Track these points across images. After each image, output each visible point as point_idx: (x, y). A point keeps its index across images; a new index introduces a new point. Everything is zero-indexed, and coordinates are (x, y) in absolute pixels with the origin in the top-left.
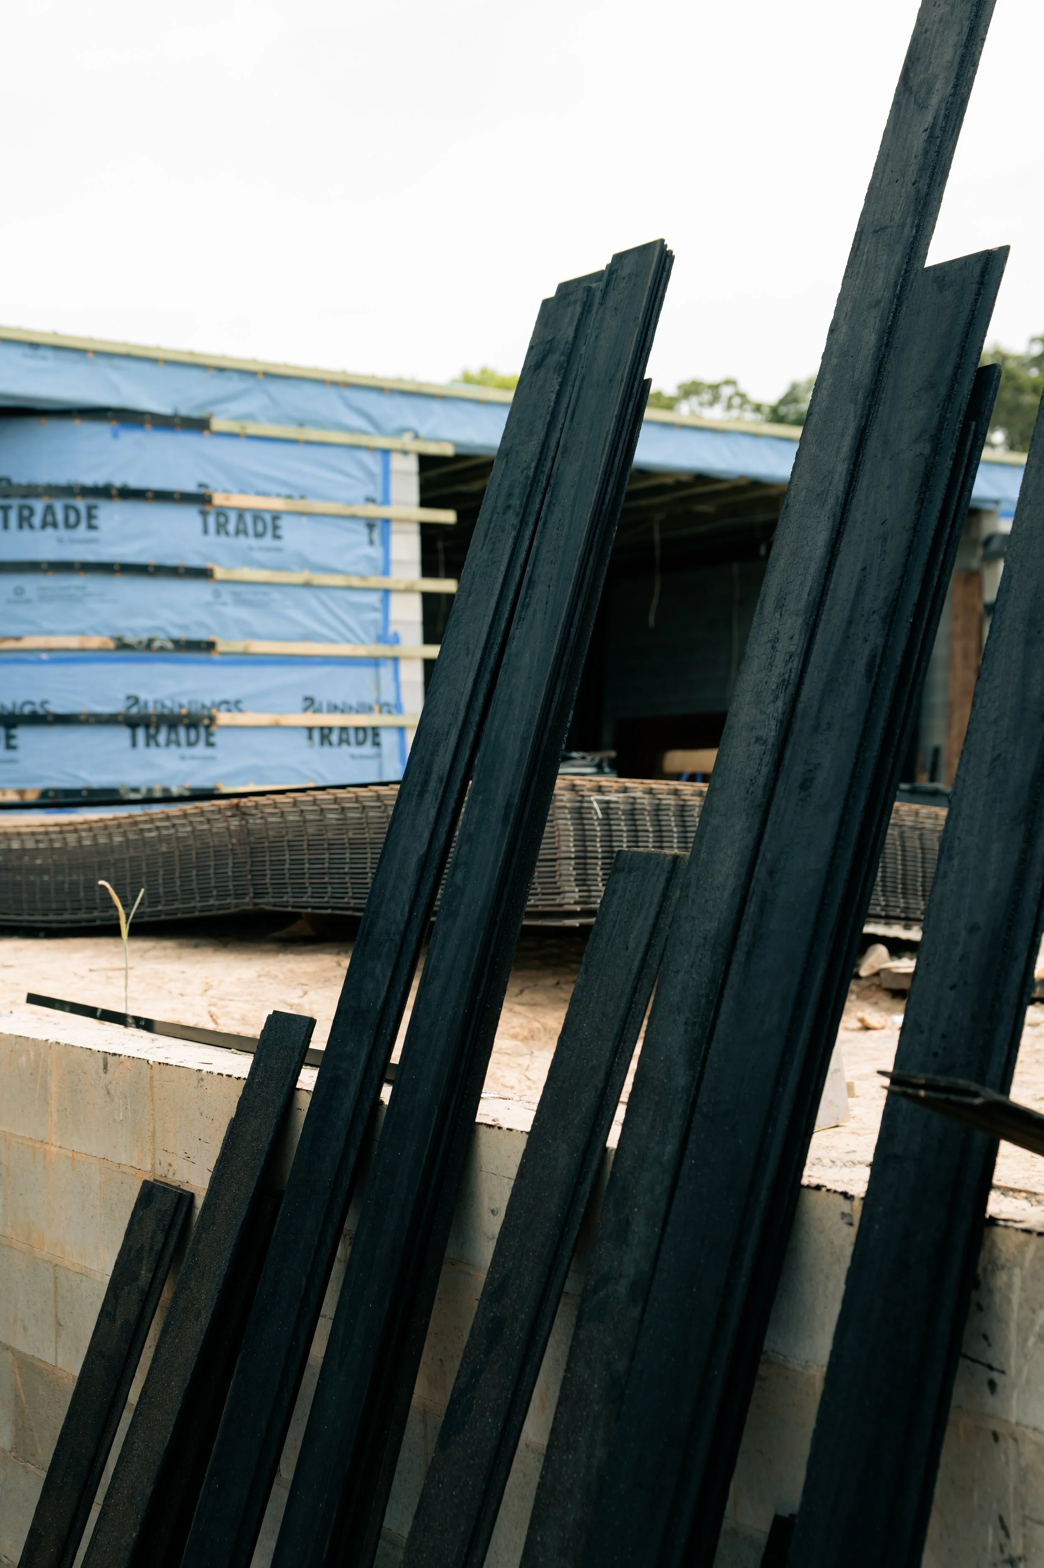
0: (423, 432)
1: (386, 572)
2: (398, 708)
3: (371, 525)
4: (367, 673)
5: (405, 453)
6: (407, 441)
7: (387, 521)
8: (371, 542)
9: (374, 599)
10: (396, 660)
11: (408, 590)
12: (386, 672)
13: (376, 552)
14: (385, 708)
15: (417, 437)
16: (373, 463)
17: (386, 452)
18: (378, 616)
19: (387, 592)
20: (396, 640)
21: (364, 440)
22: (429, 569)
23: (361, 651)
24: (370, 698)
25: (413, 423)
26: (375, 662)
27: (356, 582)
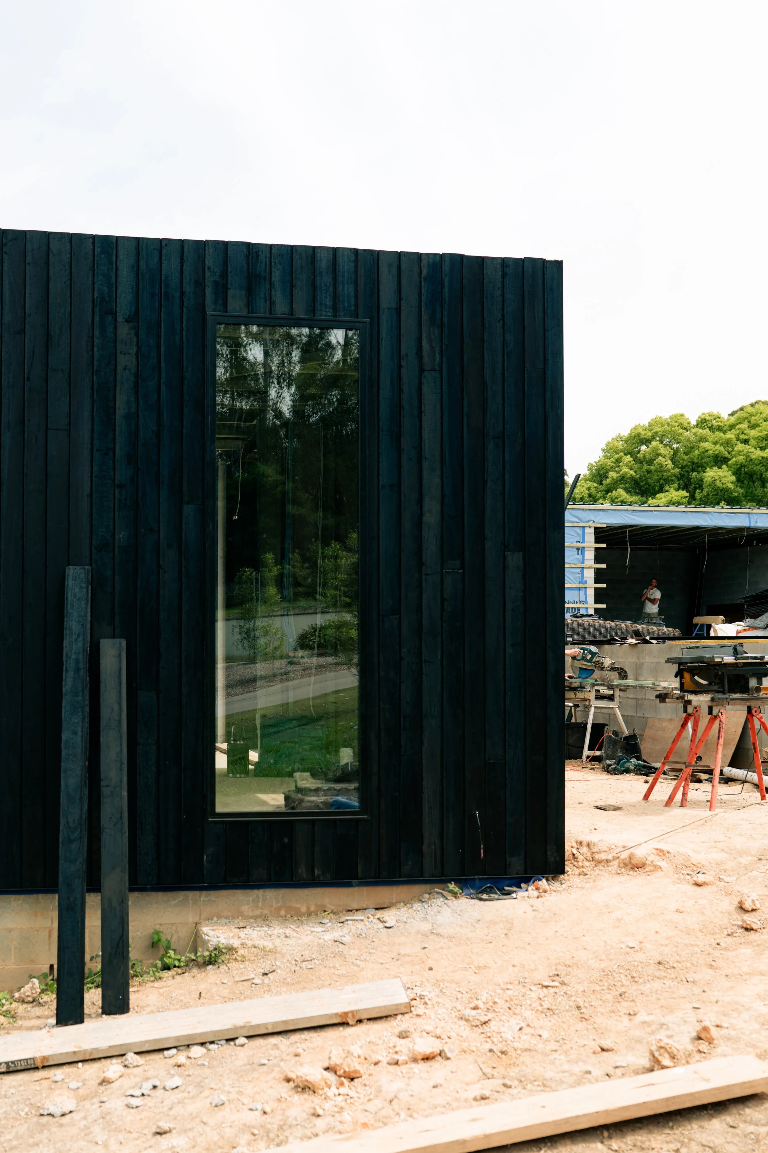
0: (596, 521)
1: (583, 563)
2: (586, 602)
3: (578, 549)
4: (576, 592)
5: (590, 527)
6: (591, 524)
7: (584, 547)
8: (578, 554)
9: (579, 570)
10: (586, 588)
11: (590, 568)
12: (582, 592)
13: (580, 557)
14: (581, 602)
15: (594, 522)
16: (579, 531)
17: (584, 527)
18: (580, 575)
19: (583, 568)
20: (586, 582)
21: (576, 525)
22: (597, 561)
23: (574, 586)
24: (577, 600)
25: (593, 518)
26: (579, 589)
27: (573, 566)
